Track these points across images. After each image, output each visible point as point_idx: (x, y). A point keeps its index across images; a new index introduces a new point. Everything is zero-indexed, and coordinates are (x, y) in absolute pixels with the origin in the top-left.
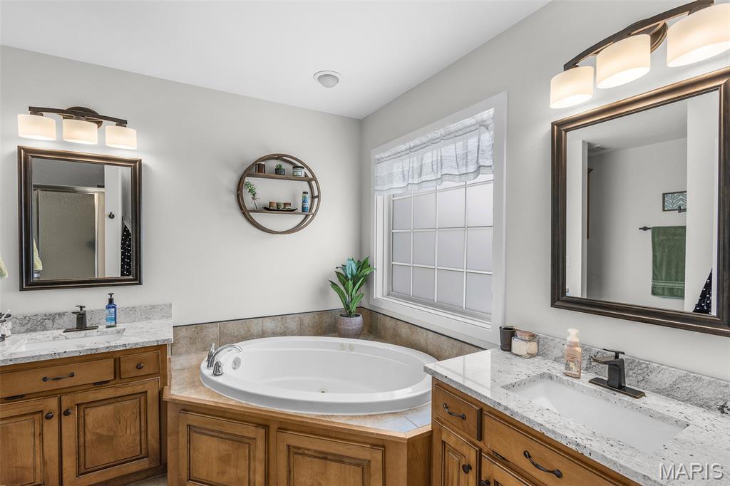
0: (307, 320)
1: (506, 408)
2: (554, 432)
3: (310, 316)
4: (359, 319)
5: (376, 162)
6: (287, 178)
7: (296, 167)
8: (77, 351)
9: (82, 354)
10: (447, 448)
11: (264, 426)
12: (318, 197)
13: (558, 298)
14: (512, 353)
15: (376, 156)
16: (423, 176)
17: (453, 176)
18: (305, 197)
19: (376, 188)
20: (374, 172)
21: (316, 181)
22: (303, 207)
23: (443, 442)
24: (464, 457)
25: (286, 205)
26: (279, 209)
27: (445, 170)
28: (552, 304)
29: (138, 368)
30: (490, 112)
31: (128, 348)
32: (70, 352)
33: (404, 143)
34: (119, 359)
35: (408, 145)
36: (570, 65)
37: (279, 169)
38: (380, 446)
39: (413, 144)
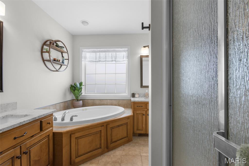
5: (82, 51)
6: (61, 50)
7: (62, 47)
8: (28, 120)
9: (30, 121)
10: (138, 114)
11: (103, 126)
12: (68, 59)
13: (142, 86)
14: (135, 97)
15: (83, 50)
16: (105, 59)
17: (115, 61)
18: (64, 59)
19: (83, 60)
20: (82, 55)
21: (68, 53)
22: (63, 62)
23: (137, 113)
24: (142, 113)
25: (59, 60)
26: (58, 62)
27: (114, 59)
28: (141, 87)
29: (49, 124)
30: (126, 49)
31: (45, 116)
32: (26, 121)
33: (97, 49)
34: (42, 121)
35: (99, 50)
36: (144, 47)
37: (57, 46)
38: (129, 118)
39: (101, 50)
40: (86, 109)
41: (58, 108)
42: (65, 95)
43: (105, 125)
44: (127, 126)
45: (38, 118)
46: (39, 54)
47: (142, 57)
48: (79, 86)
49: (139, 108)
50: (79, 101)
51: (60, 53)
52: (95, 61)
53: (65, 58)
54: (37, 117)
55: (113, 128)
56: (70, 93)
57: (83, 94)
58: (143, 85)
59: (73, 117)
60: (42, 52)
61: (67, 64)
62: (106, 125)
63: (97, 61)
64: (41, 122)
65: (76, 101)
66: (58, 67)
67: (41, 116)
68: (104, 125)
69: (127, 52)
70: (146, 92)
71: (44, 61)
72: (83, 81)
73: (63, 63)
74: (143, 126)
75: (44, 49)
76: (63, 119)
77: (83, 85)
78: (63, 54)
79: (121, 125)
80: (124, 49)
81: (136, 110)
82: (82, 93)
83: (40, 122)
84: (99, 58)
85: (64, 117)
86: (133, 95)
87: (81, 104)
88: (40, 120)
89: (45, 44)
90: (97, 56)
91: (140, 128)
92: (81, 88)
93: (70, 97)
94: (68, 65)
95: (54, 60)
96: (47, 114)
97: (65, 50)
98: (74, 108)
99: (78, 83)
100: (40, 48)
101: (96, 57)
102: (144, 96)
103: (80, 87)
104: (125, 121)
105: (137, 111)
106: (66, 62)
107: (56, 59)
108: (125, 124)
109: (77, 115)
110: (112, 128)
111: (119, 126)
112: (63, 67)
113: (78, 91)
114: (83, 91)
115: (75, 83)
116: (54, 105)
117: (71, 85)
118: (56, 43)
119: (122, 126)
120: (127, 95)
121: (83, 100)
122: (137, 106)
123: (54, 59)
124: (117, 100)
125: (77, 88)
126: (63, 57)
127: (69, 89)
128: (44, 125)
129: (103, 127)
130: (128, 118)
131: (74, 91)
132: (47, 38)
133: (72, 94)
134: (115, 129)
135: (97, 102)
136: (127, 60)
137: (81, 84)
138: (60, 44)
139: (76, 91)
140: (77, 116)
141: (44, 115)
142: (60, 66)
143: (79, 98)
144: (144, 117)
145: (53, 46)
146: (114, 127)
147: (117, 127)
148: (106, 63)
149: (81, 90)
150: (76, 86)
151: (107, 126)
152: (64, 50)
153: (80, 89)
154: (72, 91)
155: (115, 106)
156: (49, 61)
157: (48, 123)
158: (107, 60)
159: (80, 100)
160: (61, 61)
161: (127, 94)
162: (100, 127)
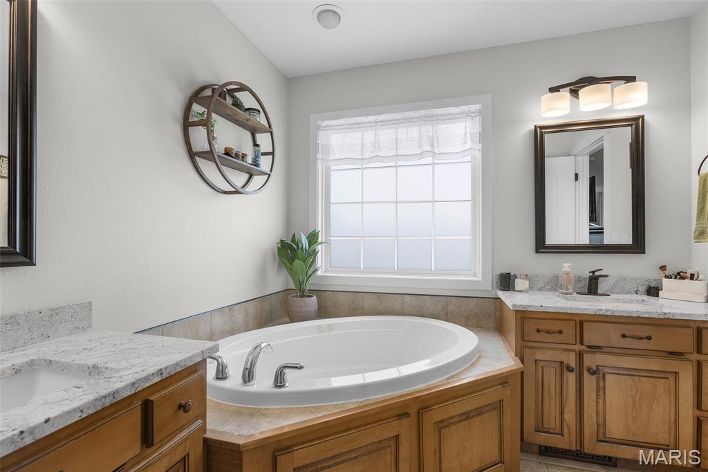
0: (252, 309)
1: (607, 311)
2: (648, 313)
3: (252, 304)
4: (314, 299)
5: (318, 128)
6: (248, 120)
7: (252, 109)
8: (74, 410)
9: (85, 415)
10: (541, 364)
11: (406, 415)
12: (272, 154)
13: (541, 245)
14: (515, 291)
15: (319, 123)
16: (394, 151)
17: (433, 154)
18: (258, 151)
19: (319, 156)
20: (316, 139)
21: (271, 133)
22: (256, 163)
23: (536, 360)
24: (562, 363)
25: (244, 156)
26: (238, 159)
27: (427, 148)
28: (537, 251)
29: (186, 411)
30: (477, 107)
31: (165, 376)
32: (60, 416)
33: (367, 115)
34: (152, 401)
35: (372, 118)
36: (554, 90)
37: (237, 104)
38: (506, 382)
39: (380, 118)
40: (330, 328)
41: (239, 318)
42: (262, 274)
43: (413, 411)
44: (501, 415)
45: (129, 394)
46: (177, 130)
47: (541, 133)
48: (307, 245)
49: (549, 338)
50: (305, 296)
51: (248, 134)
52: (360, 157)
53: (263, 149)
54: (124, 388)
55: (446, 424)
56: (279, 267)
57: (319, 273)
58: (549, 242)
59: (287, 371)
60: (187, 125)
61: (268, 170)
62: (418, 412)
63: (364, 157)
64: (147, 407)
65: (297, 296)
66: (239, 179)
67: (147, 378)
68: (410, 412)
69: (478, 119)
70: (564, 270)
71: (192, 155)
72: (320, 227)
73: (255, 165)
74: (566, 416)
75: (192, 113)
76: (248, 376)
77: (319, 240)
78: (258, 136)
79: (479, 412)
80: (465, 108)
81: (533, 348)
82: (316, 270)
83: (139, 409)
84: (375, 146)
85: (253, 364)
86: (506, 281)
87: (312, 309)
88: (143, 397)
89: (196, 96)
90: (364, 141)
91: (552, 422)
92: (315, 253)
93: (277, 282)
94: (273, 174)
95: (228, 152)
96: (177, 364)
97: (262, 119)
98: (292, 321)
99: (302, 235)
100: (179, 112)
101: (362, 143)
102: (549, 287)
103: (309, 247)
104: (492, 396)
105: (536, 350)
106: (265, 163)
107: (231, 149)
108: (494, 409)
109: (302, 364)
110: (442, 425)
111: (467, 416)
112: (258, 180)
113: (304, 262)
114: (320, 261)
115: (294, 234)
116: (227, 310)
117: (282, 242)
118: (234, 97)
119: (481, 413)
120: (480, 279)
121: (318, 293)
122: (538, 331)
123: (226, 148)
124: (440, 298)
125: (300, 251)
126: (256, 145)
127: (274, 254)
128: (159, 416)
129: (405, 421)
130: (502, 380)
131: (291, 260)
132: (205, 77)
133: (286, 271)
134: (453, 427)
135: (368, 302)
136: (480, 146)
137: (313, 238)
138: (246, 100)
139: (297, 263)
140: (301, 368)
141: (160, 372)
142: (246, 176)
143: (308, 287)
144: (571, 378)
145: (223, 101)
146: (451, 421)
147: (459, 422)
148: (399, 163)
149: (314, 260)
150: (298, 246)
151: (420, 413)
152: (258, 120)
153: (310, 255)
154: (286, 262)
155: (433, 318)
156: (209, 155)
157: (180, 406)
158: (400, 152)
159: (312, 293)
160: (249, 160)
161: (475, 275)
162: (395, 423)
